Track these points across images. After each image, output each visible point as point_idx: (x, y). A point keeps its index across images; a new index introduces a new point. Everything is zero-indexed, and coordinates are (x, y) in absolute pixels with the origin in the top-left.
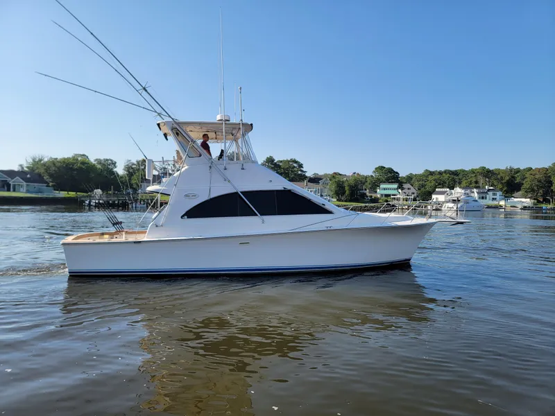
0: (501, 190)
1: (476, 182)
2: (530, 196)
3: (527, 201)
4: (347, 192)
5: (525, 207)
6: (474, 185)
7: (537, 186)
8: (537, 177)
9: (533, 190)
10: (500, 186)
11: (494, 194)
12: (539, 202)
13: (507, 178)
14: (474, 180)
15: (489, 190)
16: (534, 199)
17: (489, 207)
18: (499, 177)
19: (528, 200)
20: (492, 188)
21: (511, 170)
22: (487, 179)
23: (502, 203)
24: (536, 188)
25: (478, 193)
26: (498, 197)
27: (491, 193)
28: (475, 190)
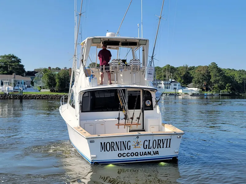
0: (180, 81)
1: (165, 76)
2: (198, 86)
3: (195, 90)
4: (58, 84)
5: (193, 94)
6: (163, 78)
7: (202, 79)
8: (202, 72)
9: (199, 82)
10: (179, 79)
11: (175, 85)
12: (203, 90)
13: (184, 73)
14: (163, 75)
15: (172, 82)
16: (201, 88)
17: (171, 94)
18: (179, 72)
19: (197, 89)
20: (174, 80)
21: (187, 67)
22: (171, 74)
23: (180, 91)
24: (201, 81)
25: (164, 84)
26: (177, 87)
27: (172, 84)
28: (162, 82)
